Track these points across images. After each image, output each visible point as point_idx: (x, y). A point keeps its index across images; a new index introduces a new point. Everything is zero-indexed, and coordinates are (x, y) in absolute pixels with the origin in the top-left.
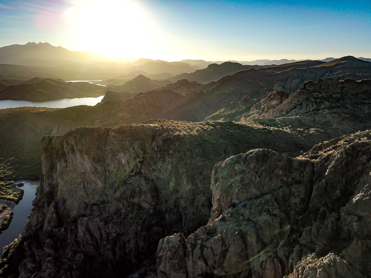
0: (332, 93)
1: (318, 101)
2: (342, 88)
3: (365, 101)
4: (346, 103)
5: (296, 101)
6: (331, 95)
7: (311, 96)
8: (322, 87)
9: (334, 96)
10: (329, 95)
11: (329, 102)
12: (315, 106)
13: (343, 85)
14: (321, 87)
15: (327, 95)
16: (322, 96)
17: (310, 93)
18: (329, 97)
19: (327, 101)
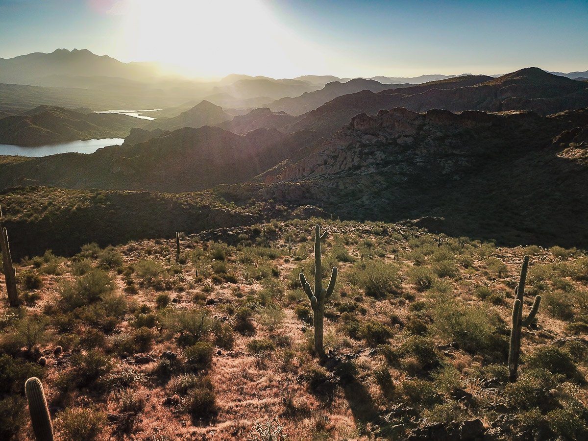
0: (397, 136)
1: (366, 151)
2: (420, 128)
3: (454, 152)
4: (417, 155)
5: (330, 150)
6: (395, 140)
7: (358, 141)
8: (384, 125)
9: (399, 141)
10: (391, 139)
11: (384, 153)
12: (357, 159)
13: (424, 120)
14: (382, 124)
15: (387, 139)
16: (377, 142)
17: (357, 136)
18: (390, 144)
19: (382, 151)
